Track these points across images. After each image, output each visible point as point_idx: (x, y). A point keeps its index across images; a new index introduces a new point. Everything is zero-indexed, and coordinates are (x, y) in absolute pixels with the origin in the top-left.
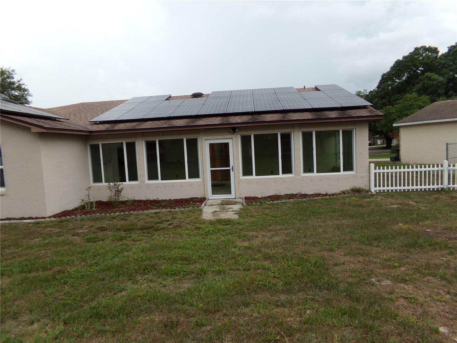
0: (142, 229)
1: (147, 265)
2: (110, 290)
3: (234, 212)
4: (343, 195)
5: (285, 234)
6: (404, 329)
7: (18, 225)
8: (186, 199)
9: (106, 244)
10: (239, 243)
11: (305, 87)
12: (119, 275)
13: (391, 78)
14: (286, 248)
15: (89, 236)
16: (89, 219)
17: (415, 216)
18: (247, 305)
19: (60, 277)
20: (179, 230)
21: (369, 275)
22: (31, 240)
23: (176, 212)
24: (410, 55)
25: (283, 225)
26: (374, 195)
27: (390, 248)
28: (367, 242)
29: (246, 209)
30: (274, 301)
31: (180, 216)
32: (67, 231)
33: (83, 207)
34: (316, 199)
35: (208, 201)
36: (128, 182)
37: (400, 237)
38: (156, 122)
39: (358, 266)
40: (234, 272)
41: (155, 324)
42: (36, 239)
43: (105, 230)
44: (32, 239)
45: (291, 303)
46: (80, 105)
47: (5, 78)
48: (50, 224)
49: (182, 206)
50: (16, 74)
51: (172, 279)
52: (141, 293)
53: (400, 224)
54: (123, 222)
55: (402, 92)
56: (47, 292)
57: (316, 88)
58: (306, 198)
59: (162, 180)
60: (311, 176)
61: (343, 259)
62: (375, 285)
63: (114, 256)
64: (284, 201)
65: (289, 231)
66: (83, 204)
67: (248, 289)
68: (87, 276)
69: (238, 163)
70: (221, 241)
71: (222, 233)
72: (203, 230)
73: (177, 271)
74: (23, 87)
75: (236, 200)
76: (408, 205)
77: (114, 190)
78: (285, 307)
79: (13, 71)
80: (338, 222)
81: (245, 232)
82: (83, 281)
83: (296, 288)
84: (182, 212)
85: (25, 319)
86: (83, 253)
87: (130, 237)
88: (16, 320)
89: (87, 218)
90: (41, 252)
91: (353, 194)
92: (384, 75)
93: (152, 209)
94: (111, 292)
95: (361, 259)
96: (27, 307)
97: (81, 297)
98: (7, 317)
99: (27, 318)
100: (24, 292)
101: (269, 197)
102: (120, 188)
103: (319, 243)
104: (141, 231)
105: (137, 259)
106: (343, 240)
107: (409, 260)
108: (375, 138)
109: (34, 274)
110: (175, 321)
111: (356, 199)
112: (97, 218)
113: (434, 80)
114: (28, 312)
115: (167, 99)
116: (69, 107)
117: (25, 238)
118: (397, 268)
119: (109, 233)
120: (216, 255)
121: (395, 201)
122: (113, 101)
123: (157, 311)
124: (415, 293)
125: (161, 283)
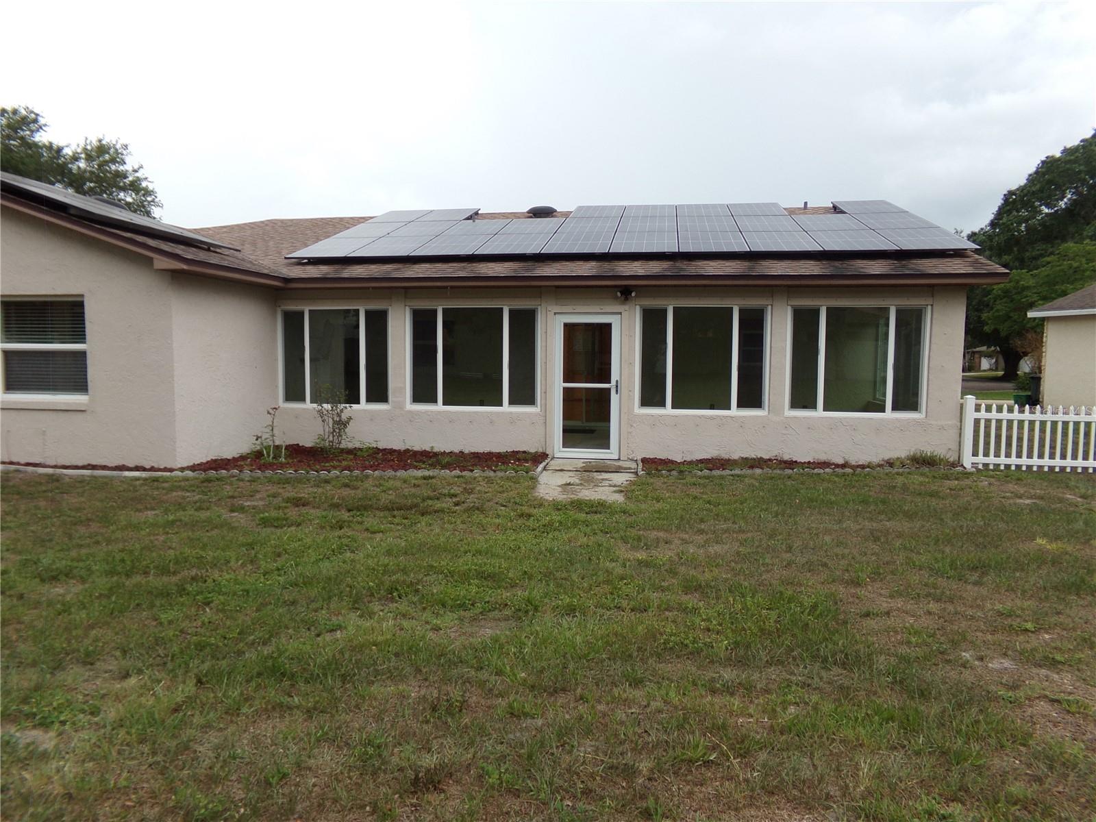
0: (391, 508)
1: (398, 581)
2: (309, 625)
3: (615, 489)
4: (888, 469)
5: (737, 540)
6: (1051, 768)
7: (112, 480)
8: (499, 453)
9: (305, 533)
10: (623, 552)
11: (806, 203)
12: (330, 598)
13: (1029, 200)
14: (740, 571)
15: (267, 514)
16: (270, 481)
17: (1080, 525)
18: (637, 683)
19: (195, 589)
20: (477, 517)
21: (955, 644)
22: (137, 513)
23: (475, 478)
24: (1082, 146)
25: (734, 523)
26: (971, 474)
27: (1012, 590)
28: (951, 573)
29: (643, 484)
30: (705, 680)
31: (482, 487)
32: (219, 500)
33: (258, 455)
34: (819, 474)
35: (552, 462)
36: (363, 405)
37: (1039, 567)
38: (439, 265)
39: (925, 621)
40: (608, 613)
41: (409, 704)
42: (149, 512)
43: (304, 505)
44: (140, 511)
45: (748, 688)
46: (267, 225)
47: (106, 162)
48: (183, 484)
49: (489, 467)
50: (130, 153)
51: (456, 617)
52: (380, 638)
53: (1039, 541)
54: (346, 492)
55: (1056, 238)
56: (164, 617)
57: (835, 208)
58: (793, 469)
59: (444, 404)
60: (808, 418)
61: (885, 605)
62: (971, 667)
63: (321, 557)
64: (737, 472)
65: (749, 535)
66: (258, 448)
67: (639, 649)
68: (256, 593)
69: (632, 375)
70: (580, 546)
71: (584, 528)
72: (537, 520)
73: (469, 600)
74: (144, 184)
75: (620, 463)
76: (1061, 500)
77: (331, 420)
78: (732, 694)
79: (126, 147)
80: (874, 525)
81: (639, 530)
82: (245, 603)
83: (764, 657)
84: (489, 481)
85: (110, 668)
86: (251, 546)
87: (361, 523)
88: (89, 666)
89: (266, 477)
90: (156, 537)
91: (914, 469)
92: (1011, 193)
93: (416, 468)
94: (309, 629)
95: (933, 606)
96: (117, 643)
97: (239, 634)
98: (71, 659)
99: (113, 665)
100: (112, 614)
101: (701, 461)
102: (344, 417)
103: (825, 565)
104: (387, 513)
105: (374, 569)
106: (887, 563)
107: (1062, 619)
108: (974, 352)
109: (137, 579)
110: (457, 701)
111: (921, 479)
112: (288, 479)
114: (118, 653)
115: (468, 219)
116: (243, 228)
117: (123, 508)
118: (1030, 634)
119: (312, 511)
120: (565, 575)
121: (1025, 489)
122: (341, 219)
123: (415, 677)
124: (1081, 693)
125: (427, 623)
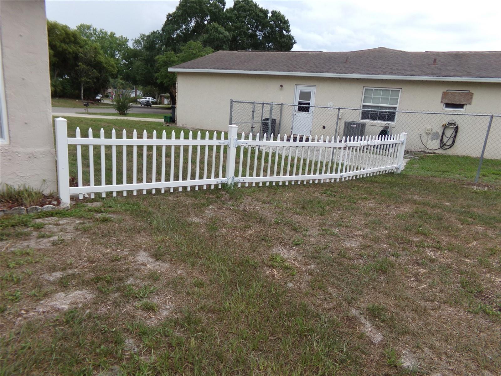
26: (69, 208)
92: (170, 15)
113: (220, 33)
